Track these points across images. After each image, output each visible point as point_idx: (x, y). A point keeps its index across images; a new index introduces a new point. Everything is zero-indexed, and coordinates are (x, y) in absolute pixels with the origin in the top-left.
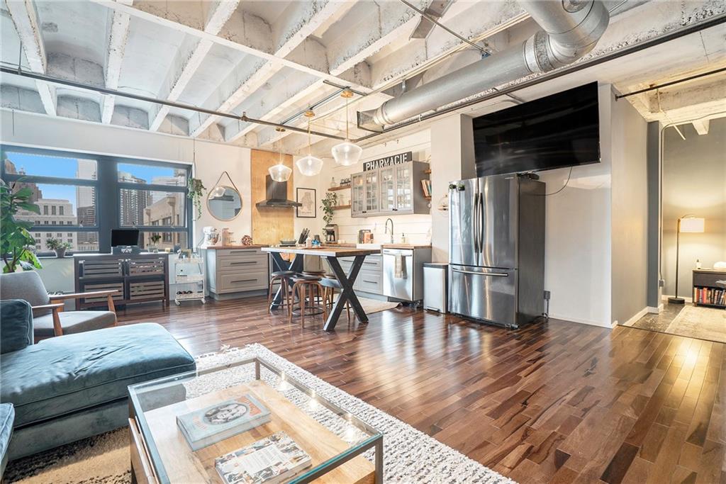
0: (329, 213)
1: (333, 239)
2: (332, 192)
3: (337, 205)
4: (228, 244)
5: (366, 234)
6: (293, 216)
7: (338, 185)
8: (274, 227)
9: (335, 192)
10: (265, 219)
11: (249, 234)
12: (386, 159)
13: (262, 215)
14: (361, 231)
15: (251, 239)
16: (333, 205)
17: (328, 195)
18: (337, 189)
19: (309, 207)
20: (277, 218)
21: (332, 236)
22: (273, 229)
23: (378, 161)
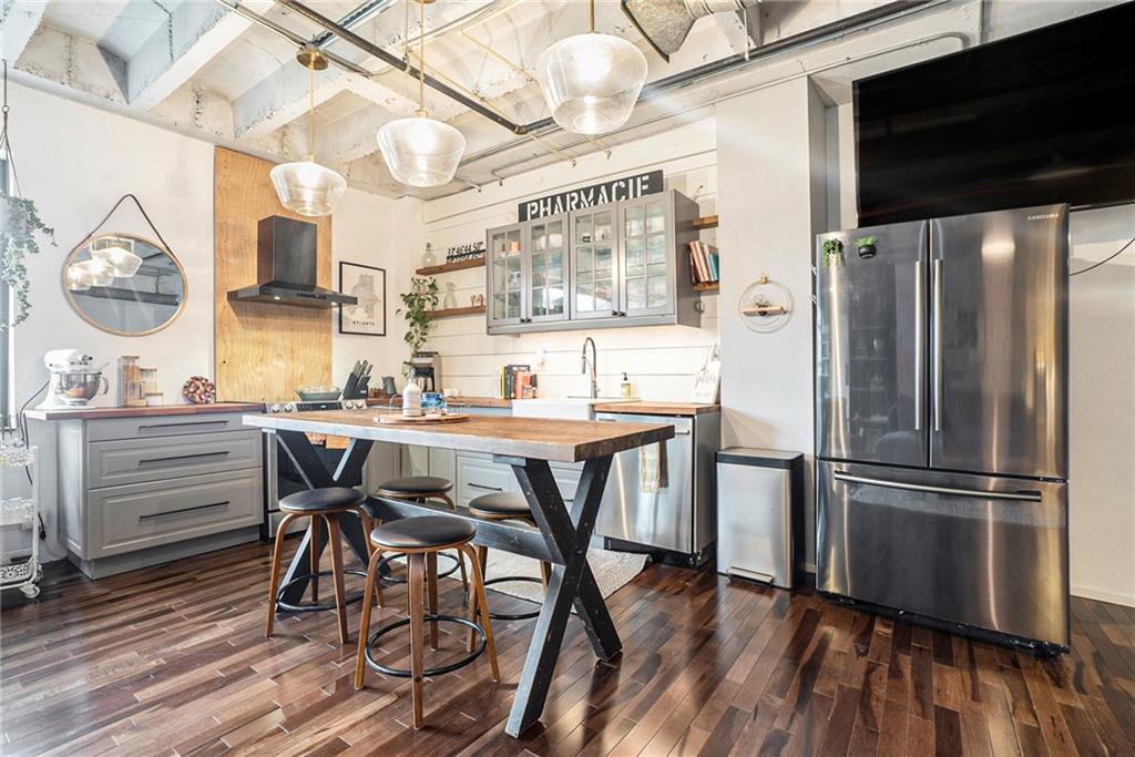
0: (418, 326)
1: (430, 387)
2: (427, 278)
3: (440, 307)
4: (135, 402)
5: (520, 376)
6: (329, 331)
7: (442, 261)
8: (279, 356)
9: (434, 277)
10: (254, 334)
11: (207, 374)
12: (587, 191)
13: (245, 325)
14: (508, 369)
15: (213, 387)
16: (428, 306)
17: (416, 283)
18: (441, 270)
19: (369, 310)
20: (288, 334)
21: (429, 380)
22: (275, 362)
23: (563, 196)
